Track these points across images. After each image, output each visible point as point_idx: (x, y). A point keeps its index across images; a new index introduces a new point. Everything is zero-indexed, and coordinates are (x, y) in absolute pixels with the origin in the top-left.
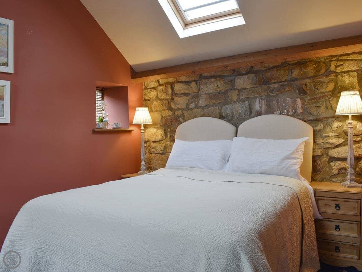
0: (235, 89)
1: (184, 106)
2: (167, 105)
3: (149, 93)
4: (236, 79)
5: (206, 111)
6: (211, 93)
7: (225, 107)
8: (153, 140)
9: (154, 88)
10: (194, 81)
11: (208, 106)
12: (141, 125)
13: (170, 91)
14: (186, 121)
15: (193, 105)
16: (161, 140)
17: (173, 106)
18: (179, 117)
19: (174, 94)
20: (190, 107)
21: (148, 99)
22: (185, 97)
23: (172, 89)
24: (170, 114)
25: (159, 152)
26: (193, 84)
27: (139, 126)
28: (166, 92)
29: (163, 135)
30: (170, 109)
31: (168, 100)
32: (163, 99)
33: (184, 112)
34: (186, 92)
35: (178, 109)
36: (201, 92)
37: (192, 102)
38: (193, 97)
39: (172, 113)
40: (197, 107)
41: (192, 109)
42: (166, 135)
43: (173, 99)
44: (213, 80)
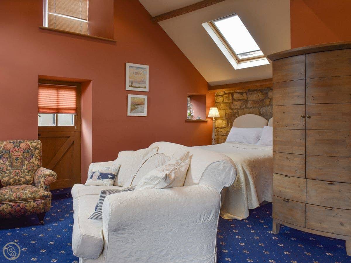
0: (268, 98)
1: (239, 107)
2: (229, 106)
3: (219, 98)
4: (269, 92)
5: (251, 110)
6: (254, 100)
7: (262, 108)
8: (220, 127)
9: (222, 96)
10: (245, 92)
11: (253, 107)
12: (213, 118)
13: (231, 98)
14: (239, 116)
15: (244, 107)
16: (225, 127)
17: (233, 107)
18: (236, 113)
19: (233, 100)
20: (242, 108)
21: (218, 102)
22: (240, 102)
23: (232, 97)
24: (230, 112)
25: (223, 134)
26: (244, 94)
27: (212, 118)
28: (228, 98)
29: (226, 124)
30: (231, 109)
31: (230, 103)
32: (227, 103)
33: (239, 111)
34: (240, 98)
35: (236, 109)
36: (249, 99)
37: (244, 105)
38: (244, 102)
39: (232, 111)
40: (246, 108)
41: (243, 109)
42: (228, 124)
43: (233, 103)
44: (256, 92)
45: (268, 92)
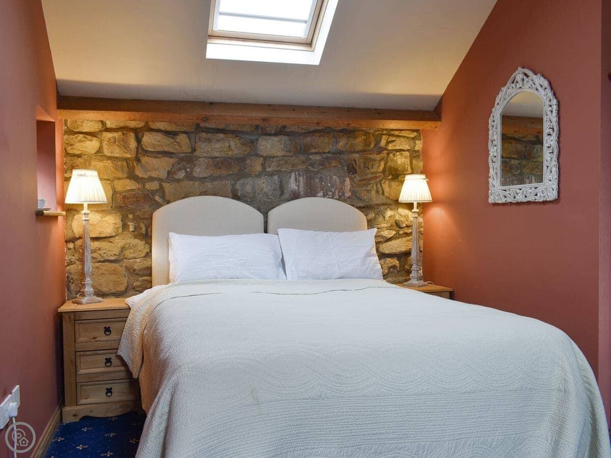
0: (257, 155)
1: (163, 174)
2: (126, 169)
3: (80, 141)
4: (260, 140)
5: (209, 185)
6: (216, 157)
7: (241, 181)
8: (93, 236)
9: (92, 134)
10: (185, 132)
11: (213, 178)
13: (133, 144)
14: (168, 202)
15: (181, 175)
16: (114, 234)
17: (139, 172)
18: (153, 193)
19: (141, 151)
20: (176, 177)
21: (77, 153)
22: (166, 159)
23: (139, 141)
24: (133, 188)
25: (107, 258)
26: (182, 138)
28: (125, 146)
29: (117, 226)
30: (132, 176)
31: (127, 160)
32: (117, 158)
33: (164, 185)
34: (166, 149)
35: (152, 179)
36: (197, 153)
37: (179, 169)
38: (182, 159)
39: (140, 186)
40: (190, 177)
41: (179, 181)
42: (125, 226)
43: (138, 160)
44: (221, 136)
45: (257, 140)
